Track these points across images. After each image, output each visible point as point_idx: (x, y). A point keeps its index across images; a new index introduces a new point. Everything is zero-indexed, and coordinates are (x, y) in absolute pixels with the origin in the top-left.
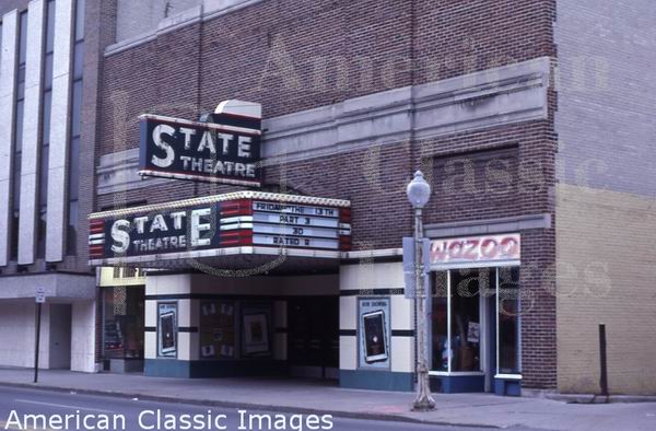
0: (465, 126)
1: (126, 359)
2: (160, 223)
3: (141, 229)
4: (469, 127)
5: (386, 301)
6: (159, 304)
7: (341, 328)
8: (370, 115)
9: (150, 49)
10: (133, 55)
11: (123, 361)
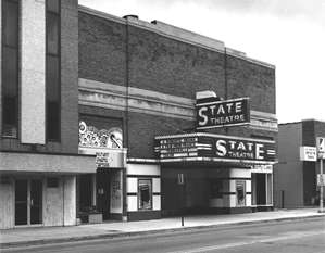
2: (242, 146)
3: (233, 146)
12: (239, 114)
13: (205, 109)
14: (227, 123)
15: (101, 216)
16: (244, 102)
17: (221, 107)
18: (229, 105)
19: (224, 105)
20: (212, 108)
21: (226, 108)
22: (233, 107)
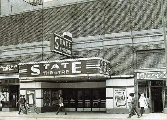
0: (152, 43)
1: (9, 108)
2: (56, 66)
4: (154, 43)
5: (125, 89)
6: (26, 91)
7: (107, 97)
8: (117, 39)
9: (19, 17)
10: (11, 18)
11: (8, 108)
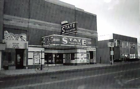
2: (75, 40)
12: (74, 28)
13: (64, 27)
14: (70, 32)
15: (15, 67)
16: (75, 24)
17: (69, 26)
18: (71, 25)
19: (69, 25)
20: (66, 27)
21: (70, 26)
22: (72, 26)
